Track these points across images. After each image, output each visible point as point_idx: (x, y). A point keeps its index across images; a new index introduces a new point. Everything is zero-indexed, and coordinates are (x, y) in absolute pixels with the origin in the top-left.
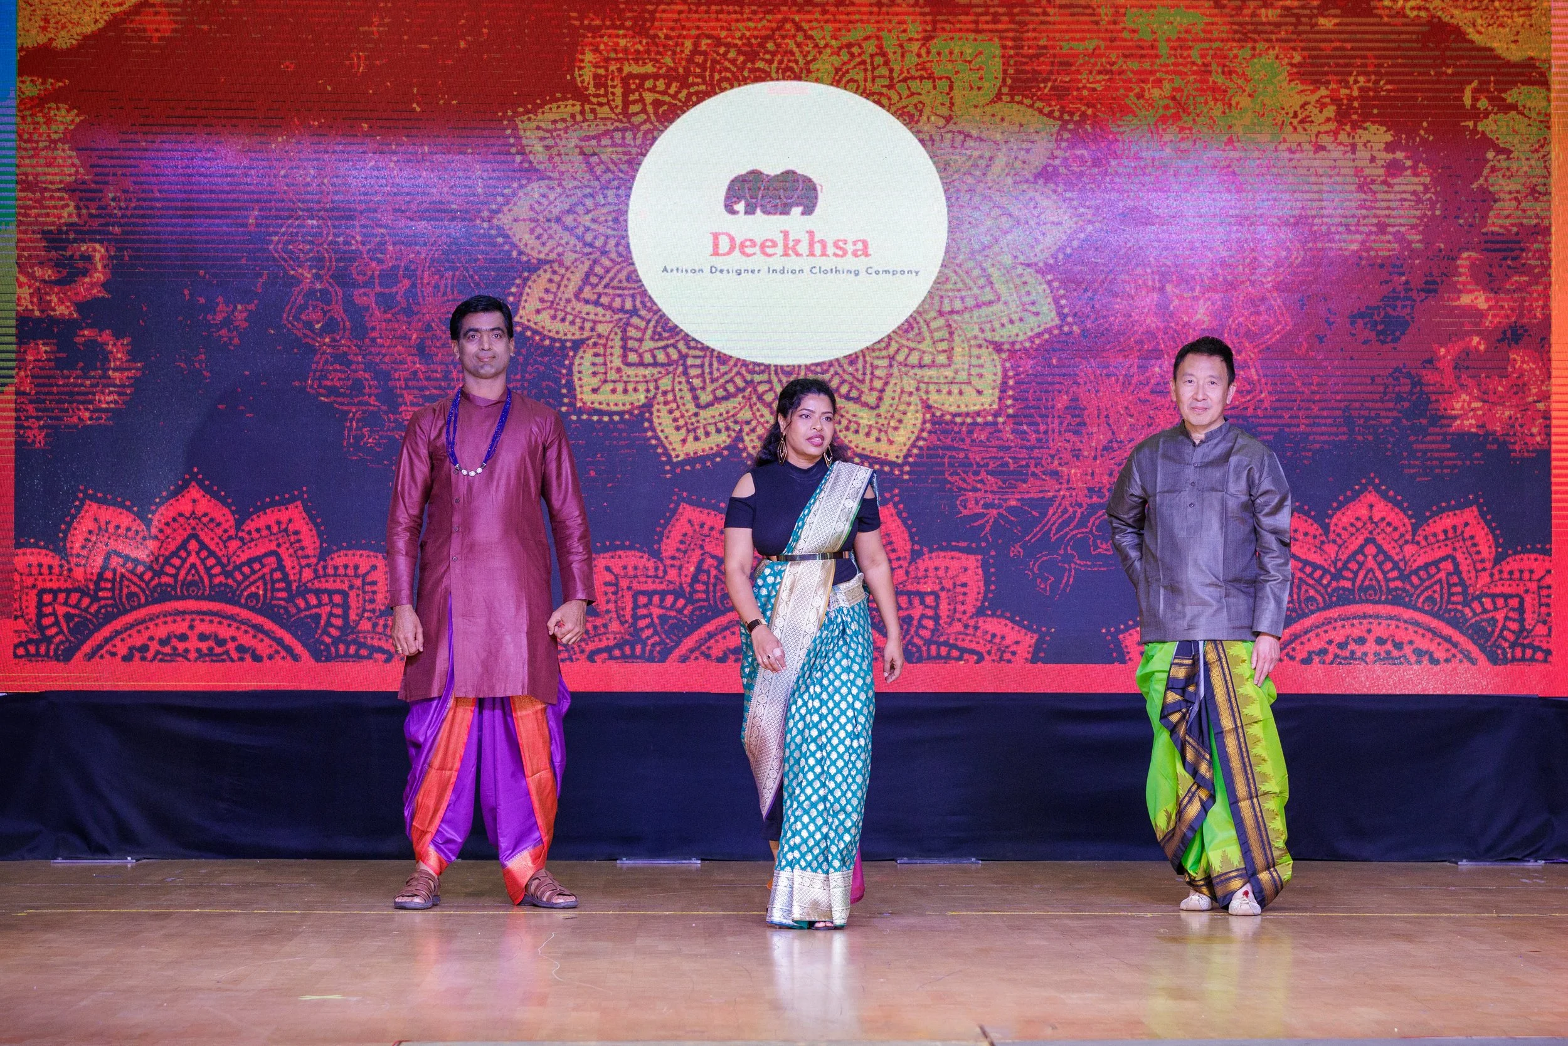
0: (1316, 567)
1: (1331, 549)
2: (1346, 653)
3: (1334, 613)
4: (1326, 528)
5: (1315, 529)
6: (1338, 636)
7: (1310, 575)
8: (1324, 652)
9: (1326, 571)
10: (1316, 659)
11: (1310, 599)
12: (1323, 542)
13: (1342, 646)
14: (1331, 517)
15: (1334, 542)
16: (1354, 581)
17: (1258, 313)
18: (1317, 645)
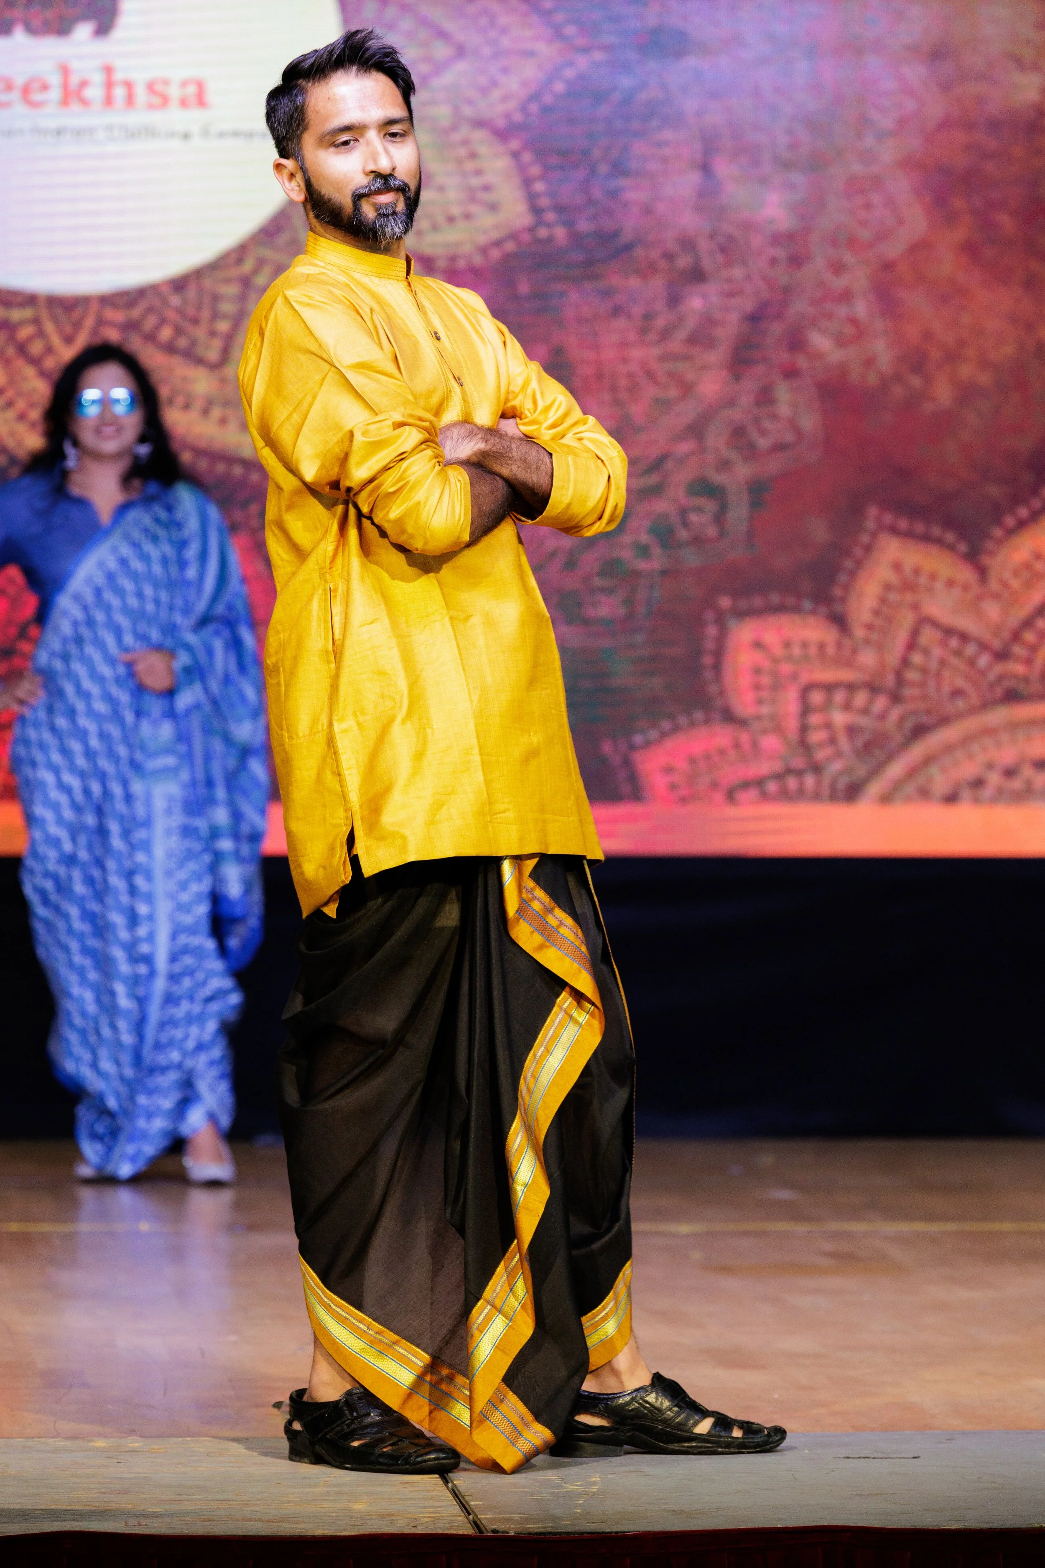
0: (964, 637)
1: (992, 610)
2: (1017, 784)
3: (1000, 715)
4: (982, 572)
5: (966, 574)
6: (1007, 755)
7: (958, 653)
8: (978, 783)
9: (983, 647)
10: (966, 794)
11: (957, 693)
12: (980, 598)
13: (1010, 773)
14: (992, 553)
15: (996, 597)
16: (1029, 662)
17: (868, 206)
18: (968, 770)
